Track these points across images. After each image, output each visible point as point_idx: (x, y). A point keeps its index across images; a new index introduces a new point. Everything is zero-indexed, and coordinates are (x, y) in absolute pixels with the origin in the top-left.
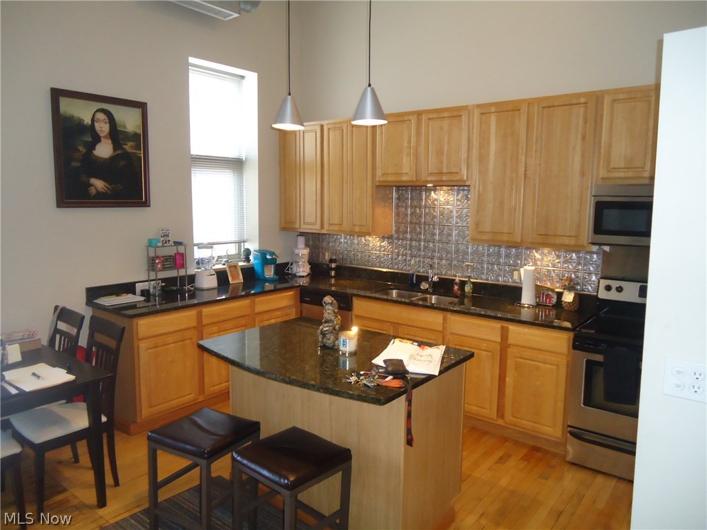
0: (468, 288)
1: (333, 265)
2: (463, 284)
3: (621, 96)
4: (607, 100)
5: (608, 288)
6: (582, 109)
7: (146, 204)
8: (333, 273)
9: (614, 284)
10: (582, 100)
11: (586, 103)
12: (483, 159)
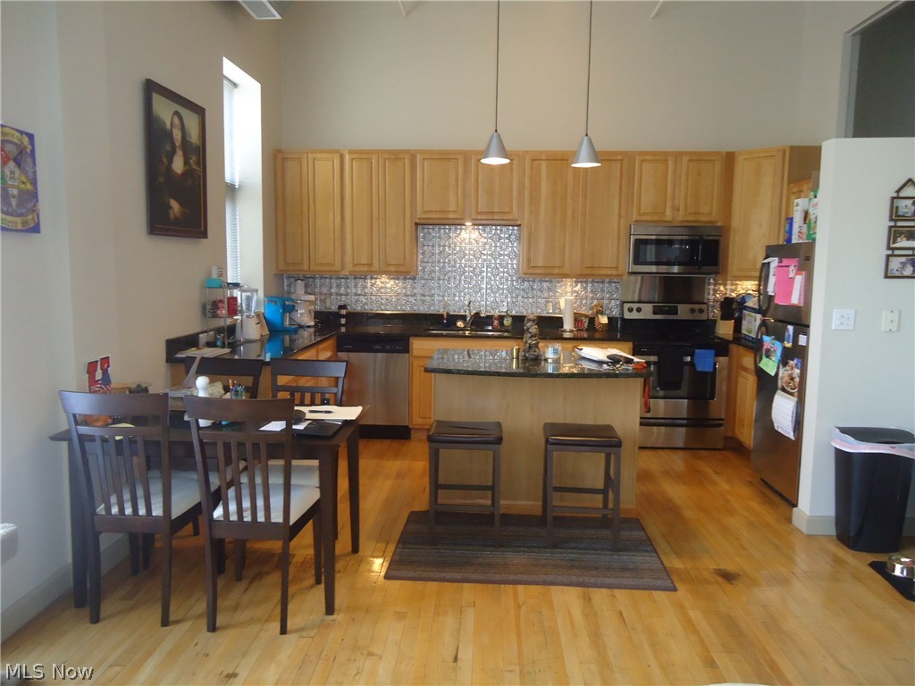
0: (507, 322)
1: (343, 312)
2: (501, 318)
3: (648, 158)
4: (638, 160)
5: (630, 310)
6: (619, 165)
7: (204, 235)
8: (343, 321)
9: (635, 306)
10: (619, 157)
11: (622, 160)
12: (535, 200)
